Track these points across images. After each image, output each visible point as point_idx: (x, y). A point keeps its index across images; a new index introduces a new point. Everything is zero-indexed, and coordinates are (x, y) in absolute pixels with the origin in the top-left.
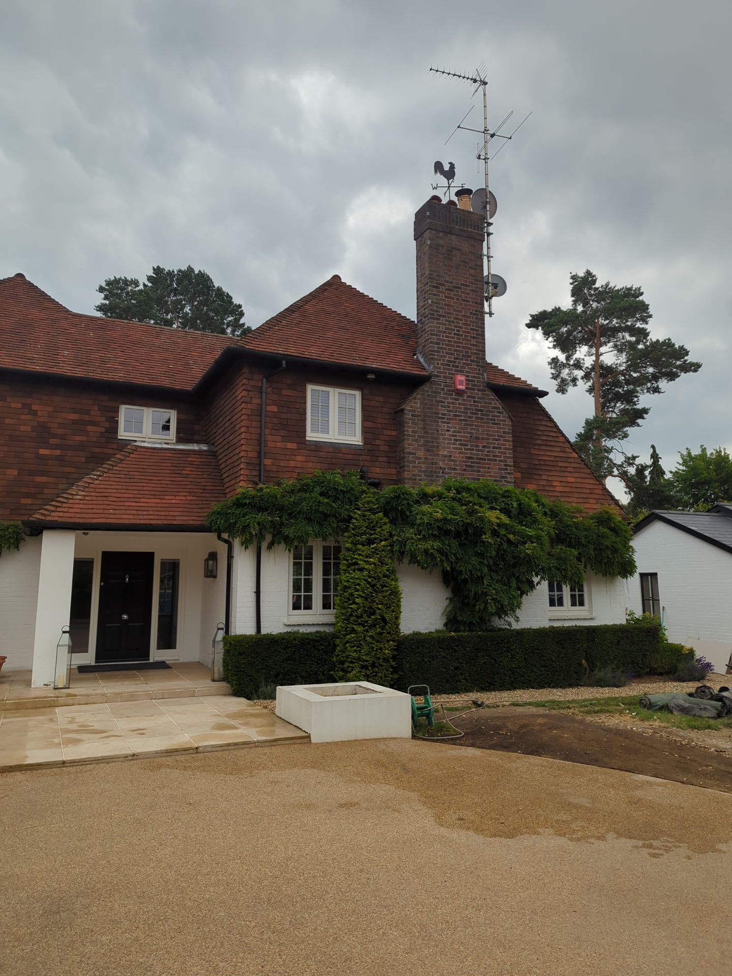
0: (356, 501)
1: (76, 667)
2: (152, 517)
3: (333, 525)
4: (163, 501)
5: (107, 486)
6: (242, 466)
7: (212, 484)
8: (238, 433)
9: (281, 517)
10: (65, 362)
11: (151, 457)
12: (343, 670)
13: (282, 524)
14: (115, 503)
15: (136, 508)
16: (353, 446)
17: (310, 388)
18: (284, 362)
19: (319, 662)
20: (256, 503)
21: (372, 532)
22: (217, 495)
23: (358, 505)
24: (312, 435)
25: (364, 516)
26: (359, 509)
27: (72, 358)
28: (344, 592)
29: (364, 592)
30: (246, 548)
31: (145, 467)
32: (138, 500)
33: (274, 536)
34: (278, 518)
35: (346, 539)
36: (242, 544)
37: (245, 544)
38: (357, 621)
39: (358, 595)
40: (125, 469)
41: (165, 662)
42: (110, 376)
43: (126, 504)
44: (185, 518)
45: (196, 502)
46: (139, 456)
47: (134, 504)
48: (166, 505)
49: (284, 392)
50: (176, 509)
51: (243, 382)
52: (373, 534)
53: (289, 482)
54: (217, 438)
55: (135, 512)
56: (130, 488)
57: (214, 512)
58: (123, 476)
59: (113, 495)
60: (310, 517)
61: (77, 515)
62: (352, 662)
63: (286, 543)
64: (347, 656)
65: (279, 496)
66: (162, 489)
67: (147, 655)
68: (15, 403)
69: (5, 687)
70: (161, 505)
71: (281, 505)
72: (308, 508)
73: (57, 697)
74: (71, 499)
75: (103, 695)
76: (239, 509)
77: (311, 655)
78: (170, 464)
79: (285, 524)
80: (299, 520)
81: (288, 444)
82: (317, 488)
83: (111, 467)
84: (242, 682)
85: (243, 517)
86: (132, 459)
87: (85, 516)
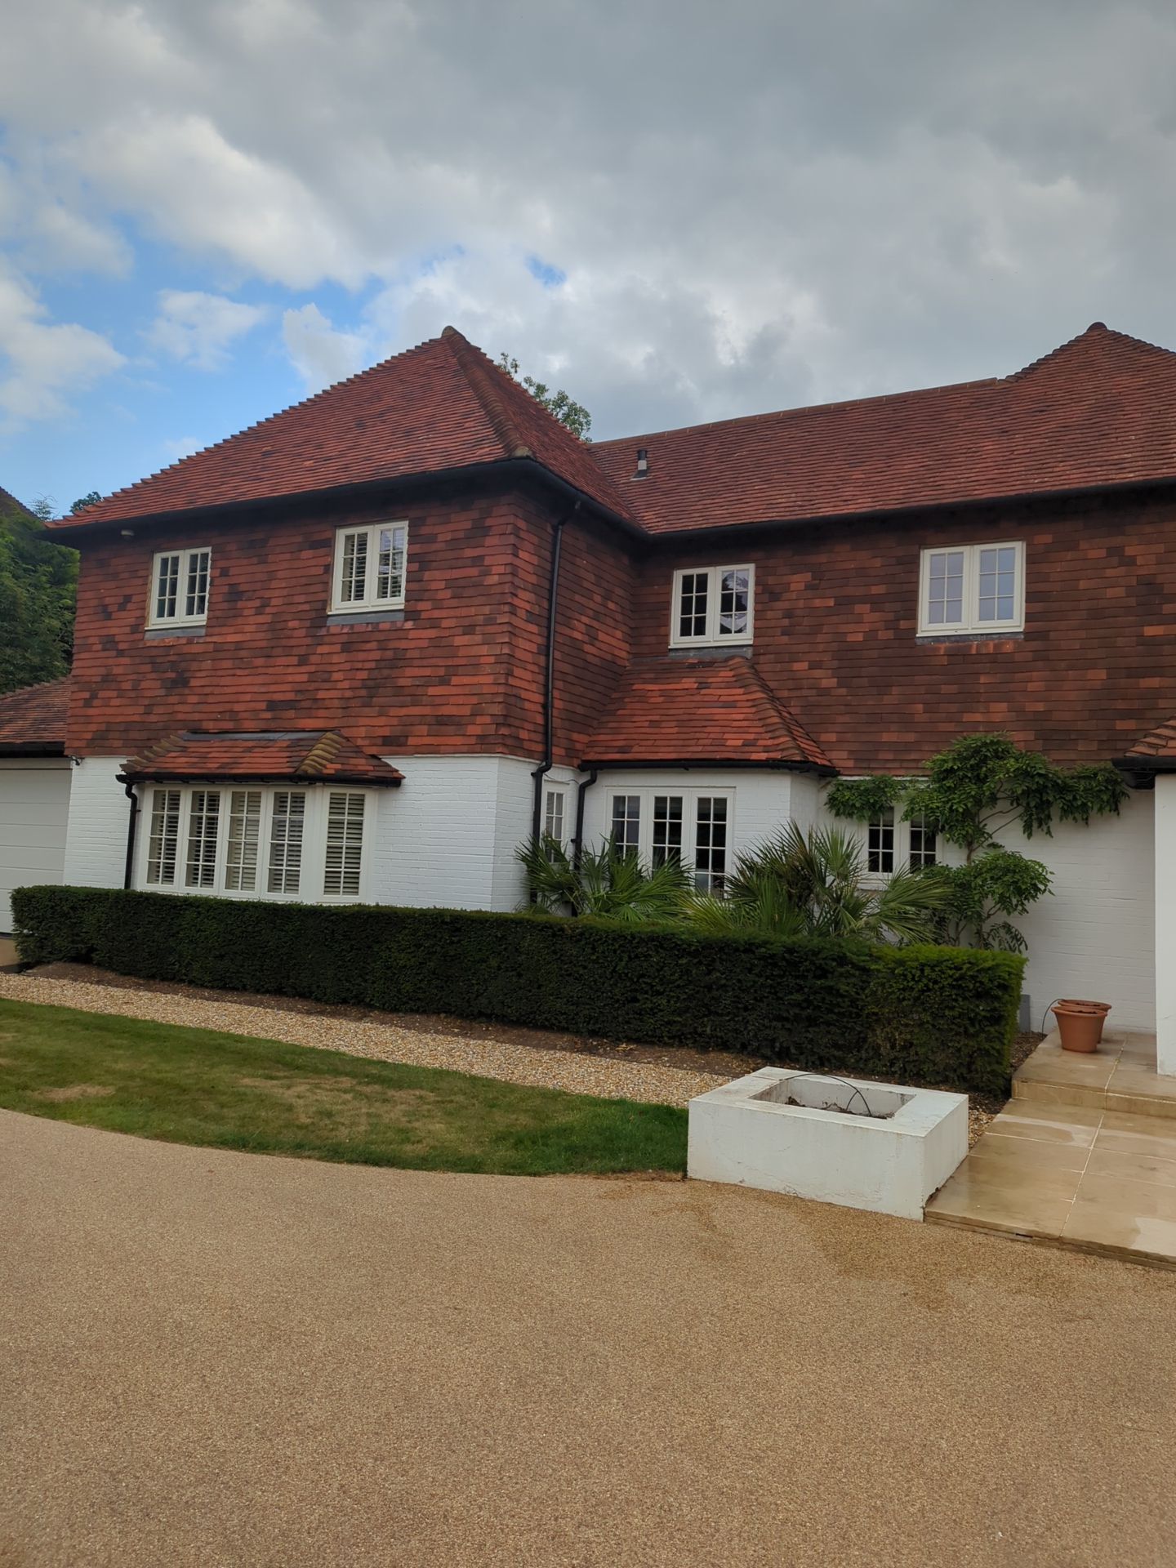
68: (1094, 549)
69: (1109, 1061)
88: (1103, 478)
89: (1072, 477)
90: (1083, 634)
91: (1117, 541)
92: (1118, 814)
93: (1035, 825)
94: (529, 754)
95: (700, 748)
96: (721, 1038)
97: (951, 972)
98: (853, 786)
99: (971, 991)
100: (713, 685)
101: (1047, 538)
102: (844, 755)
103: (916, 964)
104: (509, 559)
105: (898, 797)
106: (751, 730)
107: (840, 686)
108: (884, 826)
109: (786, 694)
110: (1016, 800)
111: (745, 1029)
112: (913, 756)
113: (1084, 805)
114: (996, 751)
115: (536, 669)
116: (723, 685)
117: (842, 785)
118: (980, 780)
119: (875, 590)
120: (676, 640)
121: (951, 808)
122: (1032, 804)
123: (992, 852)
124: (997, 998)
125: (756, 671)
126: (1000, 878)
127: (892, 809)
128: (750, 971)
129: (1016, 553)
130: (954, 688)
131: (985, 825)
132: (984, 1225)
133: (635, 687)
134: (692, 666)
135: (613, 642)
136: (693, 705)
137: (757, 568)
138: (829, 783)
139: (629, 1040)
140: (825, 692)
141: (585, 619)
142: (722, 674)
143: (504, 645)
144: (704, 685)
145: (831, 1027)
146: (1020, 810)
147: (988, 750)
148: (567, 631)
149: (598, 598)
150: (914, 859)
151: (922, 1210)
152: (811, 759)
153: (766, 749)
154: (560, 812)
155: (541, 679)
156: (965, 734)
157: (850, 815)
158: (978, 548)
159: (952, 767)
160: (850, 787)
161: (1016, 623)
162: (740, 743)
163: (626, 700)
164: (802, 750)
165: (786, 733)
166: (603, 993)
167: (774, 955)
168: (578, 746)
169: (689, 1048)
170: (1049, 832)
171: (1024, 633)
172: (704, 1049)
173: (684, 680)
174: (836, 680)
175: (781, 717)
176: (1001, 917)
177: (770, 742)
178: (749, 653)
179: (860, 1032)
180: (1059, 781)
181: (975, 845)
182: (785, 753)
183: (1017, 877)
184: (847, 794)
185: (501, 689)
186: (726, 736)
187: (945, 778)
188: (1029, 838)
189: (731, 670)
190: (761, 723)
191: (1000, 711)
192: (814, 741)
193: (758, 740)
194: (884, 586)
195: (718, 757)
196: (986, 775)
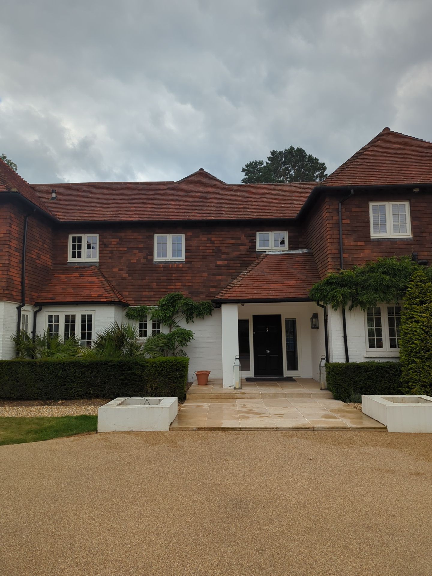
0: (410, 276)
1: (245, 378)
2: (278, 294)
3: (394, 293)
4: (283, 284)
5: (252, 278)
6: (329, 260)
7: (311, 273)
8: (325, 239)
9: (356, 290)
10: (226, 213)
11: (275, 260)
12: (408, 387)
13: (358, 294)
14: (257, 287)
15: (268, 289)
16: (405, 239)
17: (371, 205)
18: (352, 191)
19: (390, 381)
21: (424, 296)
22: (315, 279)
23: (412, 278)
24: (374, 235)
25: (417, 285)
26: (413, 281)
27: (229, 210)
28: (405, 336)
29: (420, 336)
30: (335, 310)
31: (272, 266)
32: (269, 285)
33: (353, 302)
34: (355, 290)
35: (404, 302)
36: (333, 308)
37: (335, 307)
38: (416, 356)
39: (415, 338)
40: (261, 268)
41: (292, 378)
42: (250, 217)
43: (263, 287)
44: (297, 294)
45: (302, 284)
46: (268, 260)
47: (267, 287)
48: (285, 287)
49: (353, 210)
50: (291, 289)
51: (326, 207)
52: (424, 297)
53: (361, 267)
54: (313, 245)
55: (268, 292)
56: (264, 278)
57: (314, 289)
58: (260, 272)
59: (256, 283)
60: (377, 288)
61: (238, 295)
62: (414, 382)
63: (361, 306)
64: (411, 378)
65: (354, 276)
66: (282, 278)
67: (282, 373)
68: (204, 238)
69: (211, 387)
70: (282, 287)
71: (356, 282)
72: (375, 283)
73: (236, 394)
74: (234, 286)
75: (259, 394)
76: (329, 286)
77: (384, 376)
78: (286, 263)
79: (360, 294)
80: (369, 290)
81: (358, 242)
82: (380, 269)
83: (253, 268)
84: (339, 391)
85: (332, 291)
86: (264, 262)
87: (242, 295)
88: (206, 217)
89: (197, 216)
90: (201, 263)
91: (210, 236)
92: (211, 315)
93: (189, 319)
94: (16, 300)
95: (82, 298)
96: (96, 394)
97: (169, 364)
98: (134, 309)
99: (175, 369)
100: (85, 275)
101: (190, 234)
102: (131, 299)
103: (159, 363)
104: (8, 228)
105: (149, 313)
106: (100, 291)
107: (129, 276)
108: (144, 322)
109: (111, 279)
110: (183, 312)
111: (104, 390)
112: (153, 299)
113: (202, 313)
114: (178, 297)
115: (18, 269)
116: (89, 275)
117: (130, 309)
119: (140, 246)
120: (70, 259)
121: (165, 315)
122: (189, 313)
123: (177, 328)
124: (182, 370)
125: (100, 271)
126: (180, 336)
127: (147, 316)
128: (106, 370)
129: (182, 237)
130: (165, 278)
131: (175, 320)
132: (185, 428)
133: (55, 275)
134: (77, 268)
135: (46, 259)
136: (78, 282)
137: (100, 236)
138: (126, 308)
139: (62, 399)
140: (124, 278)
141: (36, 251)
142: (88, 272)
143: (6, 260)
144: (82, 275)
145: (133, 385)
146: (185, 315)
147: (176, 297)
148: (30, 255)
149: (40, 243)
150: (154, 332)
151: (169, 428)
152: (120, 300)
153: (106, 298)
154: (27, 322)
155: (20, 272)
156: (169, 292)
157: (134, 319)
158: (171, 235)
159: (165, 303)
160: (134, 310)
161: (182, 258)
162: (97, 295)
163: (52, 280)
164: (118, 298)
165: (112, 292)
166: (52, 384)
167: (115, 364)
168: (34, 297)
169: (84, 399)
170: (193, 322)
171: (185, 262)
172: (90, 398)
173: (74, 273)
174: (128, 274)
175: (110, 287)
176: (180, 348)
177: (107, 295)
178: (98, 265)
179: (142, 386)
180: (196, 306)
181: (172, 326)
182: (113, 299)
183: (185, 335)
184: (133, 312)
185: (5, 276)
186: (91, 293)
187: (163, 306)
188: (188, 323)
189: (91, 270)
190: (104, 289)
191: (179, 285)
192: (120, 294)
193: (103, 294)
194: (143, 245)
195: (89, 300)
196: (175, 305)
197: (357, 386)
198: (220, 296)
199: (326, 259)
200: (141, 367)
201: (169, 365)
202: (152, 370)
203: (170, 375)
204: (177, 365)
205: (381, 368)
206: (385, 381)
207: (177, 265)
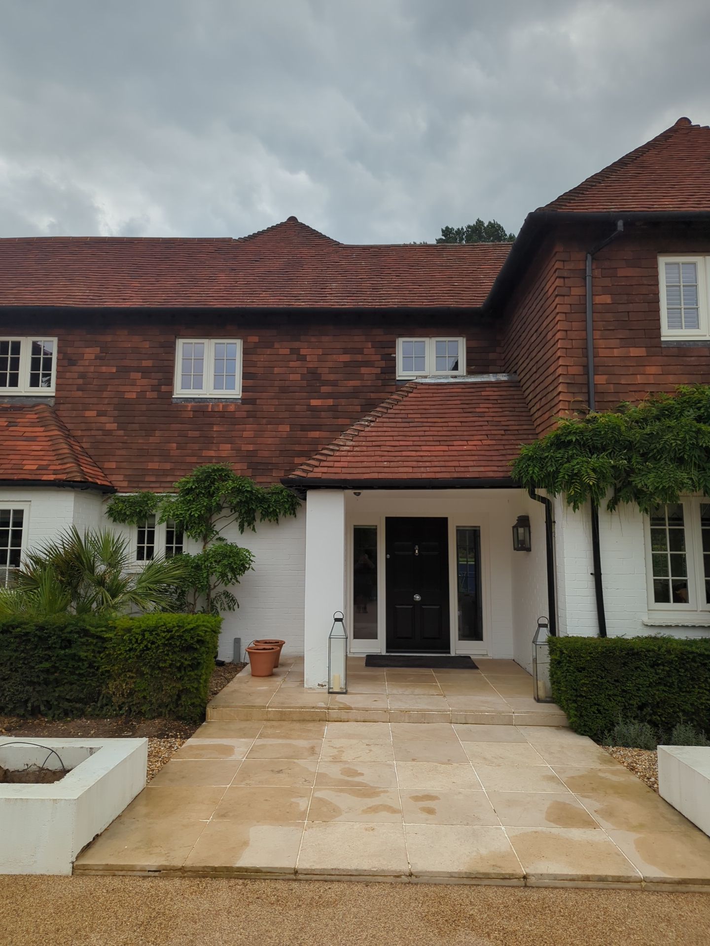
1: (364, 655)
2: (438, 469)
4: (451, 448)
5: (380, 434)
6: (560, 389)
7: (516, 423)
8: (552, 342)
9: (629, 461)
10: (333, 295)
11: (435, 395)
13: (632, 471)
14: (390, 454)
15: (415, 459)
17: (663, 261)
18: (620, 223)
20: (587, 439)
22: (525, 436)
24: (669, 333)
27: (341, 290)
30: (575, 507)
31: (428, 407)
32: (418, 448)
33: (617, 490)
34: (625, 461)
36: (569, 503)
37: (574, 502)
40: (403, 412)
41: (469, 657)
42: (383, 303)
43: (404, 453)
44: (482, 469)
45: (496, 447)
46: (419, 395)
47: (413, 453)
48: (455, 453)
49: (621, 273)
50: (469, 458)
51: (556, 266)
53: (636, 408)
54: (520, 362)
55: (414, 464)
56: (408, 434)
57: (523, 458)
58: (400, 420)
59: (388, 443)
60: (682, 457)
61: (344, 470)
63: (639, 500)
65: (623, 428)
66: (449, 433)
67: (446, 647)
68: (283, 349)
69: (277, 680)
70: (449, 453)
71: (629, 441)
72: (679, 442)
73: (328, 709)
74: (338, 451)
75: (386, 711)
76: (562, 451)
77: (699, 679)
78: (459, 402)
79: (637, 471)
80: (663, 462)
81: (631, 349)
82: (689, 411)
83: (385, 411)
84: (584, 713)
85: (568, 461)
86: (412, 399)
87: (354, 470)
88: (287, 303)
90: (276, 402)
91: (296, 345)
92: (295, 516)
93: (246, 524)
98: (125, 500)
99: (178, 647)
100: (20, 424)
101: (255, 339)
102: (121, 478)
103: (139, 630)
105: (156, 508)
106: (46, 458)
107: (119, 429)
108: (148, 528)
109: (79, 433)
110: (233, 508)
112: (169, 479)
113: (274, 511)
114: (221, 476)
116: (28, 424)
117: (118, 499)
118: (211, 495)
119: (145, 363)
121: (190, 514)
122: (243, 511)
123: (218, 543)
125: (57, 415)
126: (220, 561)
127: (154, 516)
129: (236, 346)
130: (196, 434)
131: (215, 525)
137: (59, 340)
138: (110, 497)
140: (108, 433)
142: (29, 416)
146: (237, 514)
147: (216, 475)
150: (169, 549)
151: (71, 865)
152: (90, 479)
153: (55, 472)
156: (202, 464)
157: (124, 521)
158: (214, 341)
159: (192, 487)
160: (123, 501)
161: (236, 392)
162: (35, 467)
164: (84, 473)
170: (254, 529)
171: (242, 399)
174: (116, 424)
175: (72, 449)
176: (221, 588)
177: (59, 467)
178: (52, 402)
179: (96, 687)
180: (259, 496)
181: (208, 539)
182: (69, 475)
183: (231, 560)
184: (121, 505)
186: (25, 462)
187: (187, 494)
188: (242, 533)
189: (36, 414)
190: (54, 453)
191: (226, 449)
192: (99, 468)
193: (50, 465)
194: (151, 361)
195: (15, 478)
196: (214, 492)
197: (631, 702)
198: (304, 471)
199: (551, 388)
200: (95, 641)
201: (164, 638)
202: (120, 649)
203: (165, 661)
204: (183, 636)
205: (691, 656)
206: (701, 691)
207: (223, 405)
